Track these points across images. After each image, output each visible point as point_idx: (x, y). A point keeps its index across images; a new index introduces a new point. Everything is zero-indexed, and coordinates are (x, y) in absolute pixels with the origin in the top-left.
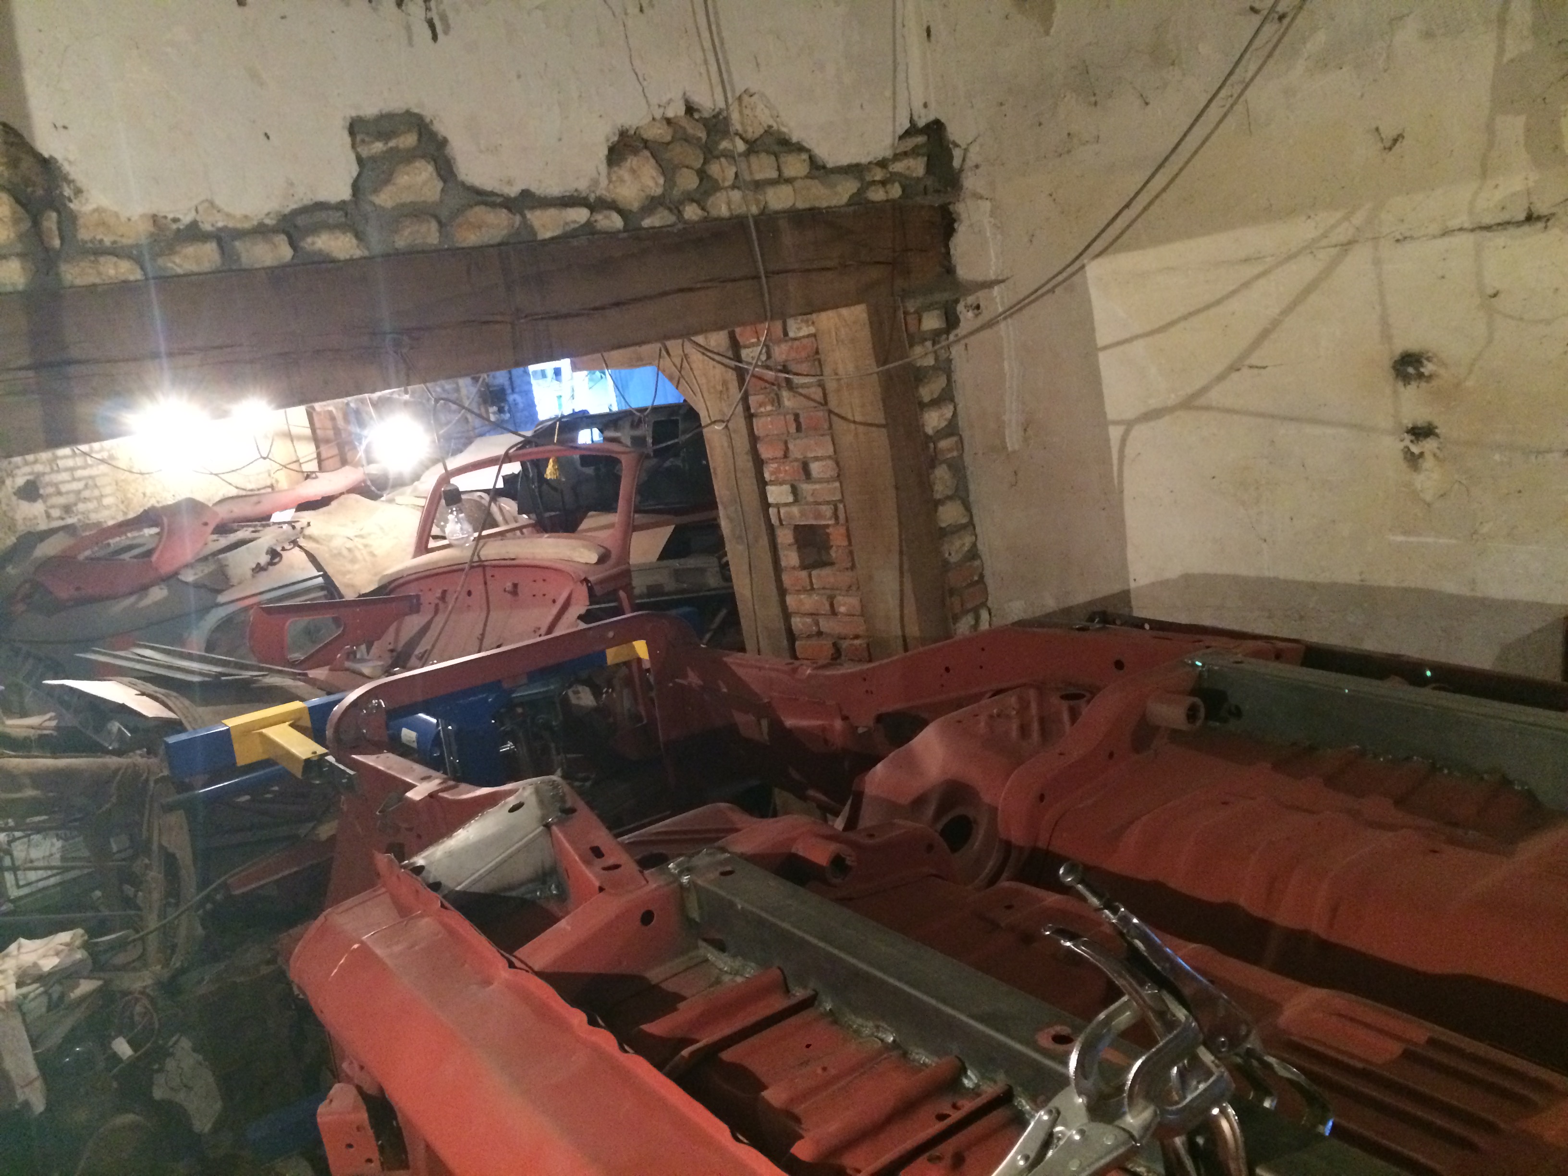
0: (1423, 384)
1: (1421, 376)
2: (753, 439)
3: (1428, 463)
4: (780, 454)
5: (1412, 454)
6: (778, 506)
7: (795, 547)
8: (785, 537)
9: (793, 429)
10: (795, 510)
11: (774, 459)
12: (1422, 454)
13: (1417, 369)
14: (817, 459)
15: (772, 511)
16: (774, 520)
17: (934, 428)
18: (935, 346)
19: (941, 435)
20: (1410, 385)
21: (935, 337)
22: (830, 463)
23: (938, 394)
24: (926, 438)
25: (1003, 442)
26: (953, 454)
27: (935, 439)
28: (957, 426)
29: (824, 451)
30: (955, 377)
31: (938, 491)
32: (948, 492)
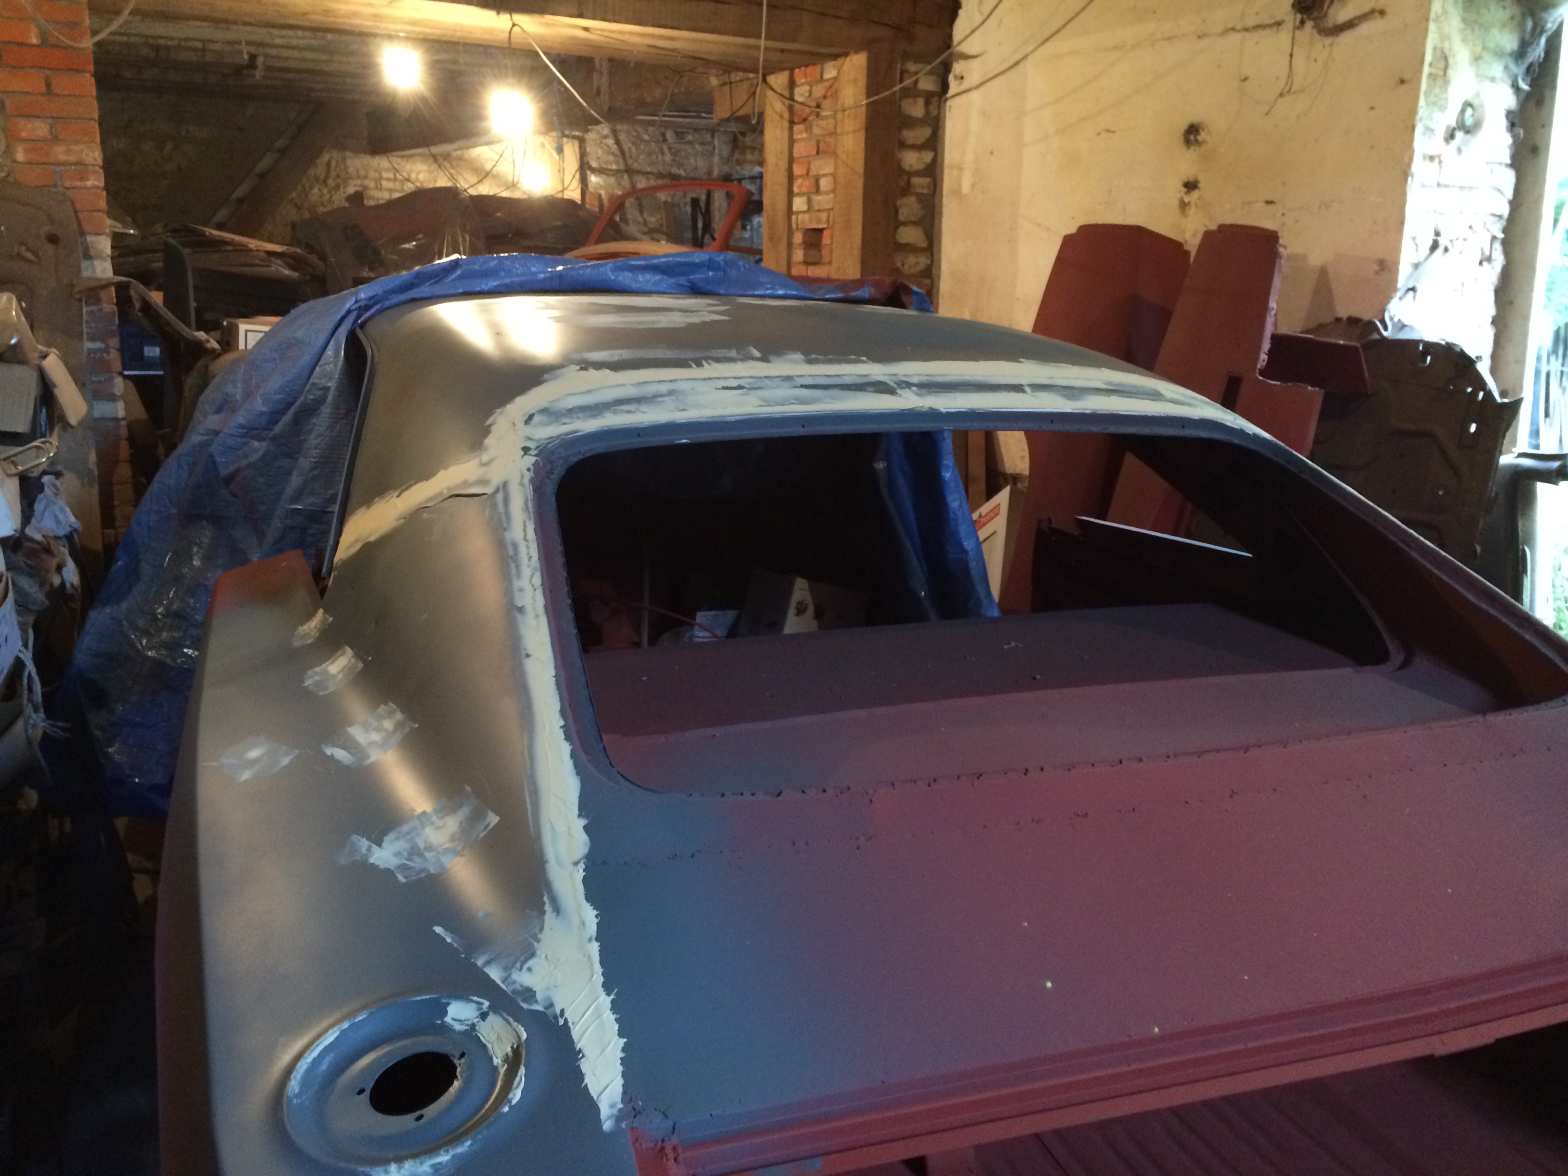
0: (1197, 148)
1: (1197, 141)
2: (791, 160)
3: (1192, 211)
4: (804, 172)
5: (1184, 203)
6: (798, 213)
7: (803, 246)
8: (798, 238)
9: (814, 152)
10: (806, 217)
11: (801, 176)
12: (1189, 203)
13: (1195, 137)
14: (825, 175)
15: (794, 217)
16: (794, 226)
17: (911, 166)
18: (927, 104)
19: (917, 173)
20: (1189, 147)
21: (929, 97)
22: (830, 179)
23: (921, 141)
24: (901, 170)
25: (960, 187)
26: (925, 191)
27: (910, 174)
28: (933, 171)
29: (829, 169)
30: (940, 133)
31: (904, 214)
32: (913, 219)
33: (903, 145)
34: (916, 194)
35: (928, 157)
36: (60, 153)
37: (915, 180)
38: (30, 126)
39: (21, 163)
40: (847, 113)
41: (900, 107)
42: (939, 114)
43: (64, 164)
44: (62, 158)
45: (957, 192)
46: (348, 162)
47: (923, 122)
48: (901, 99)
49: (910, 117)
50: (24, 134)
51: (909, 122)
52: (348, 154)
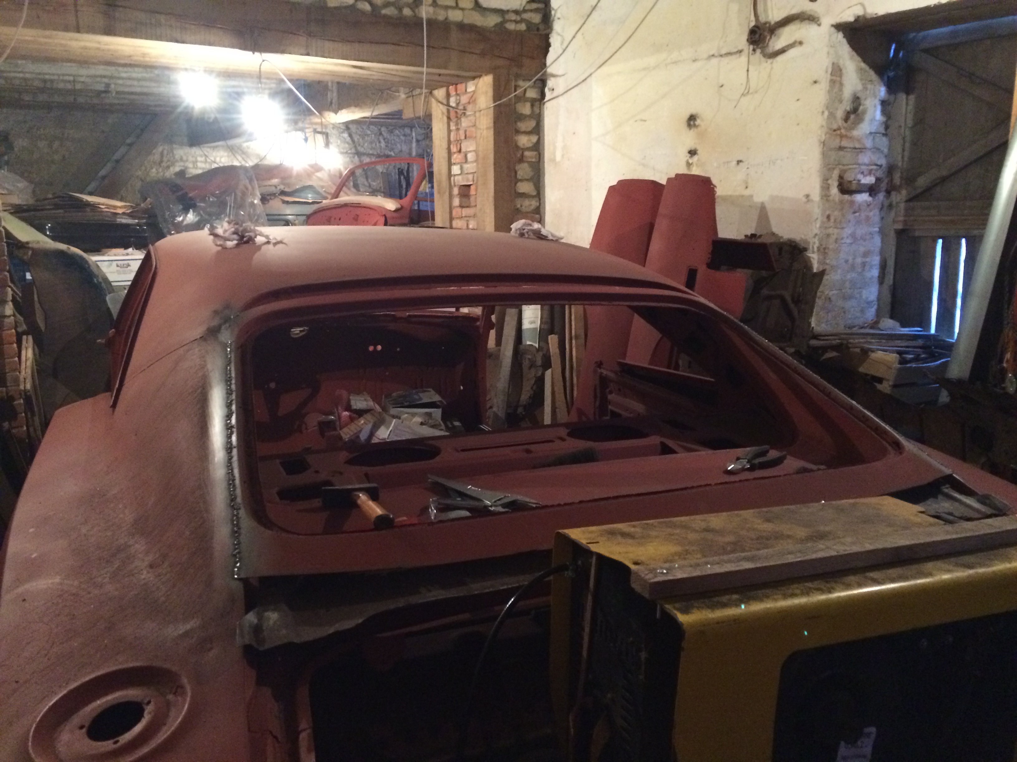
0: (695, 130)
1: (695, 125)
2: (449, 142)
3: (694, 168)
4: (458, 150)
5: (689, 162)
6: (455, 175)
7: (459, 196)
8: (456, 191)
9: (463, 137)
10: (460, 178)
11: (456, 153)
12: (692, 162)
13: (694, 122)
14: (470, 151)
15: (452, 178)
16: (453, 183)
17: (524, 144)
18: (532, 106)
19: (528, 149)
20: (690, 129)
21: (533, 102)
22: (473, 153)
23: (529, 129)
24: (517, 147)
25: (555, 157)
26: (534, 160)
27: (524, 150)
28: (538, 147)
29: (472, 148)
30: (541, 123)
31: (520, 174)
32: (527, 178)
33: (518, 132)
34: (528, 162)
35: (534, 139)
37: (527, 153)
40: (482, 112)
41: (515, 108)
42: (540, 113)
45: (553, 160)
46: (175, 152)
47: (530, 117)
48: (515, 103)
49: (522, 114)
51: (521, 117)
52: (175, 146)
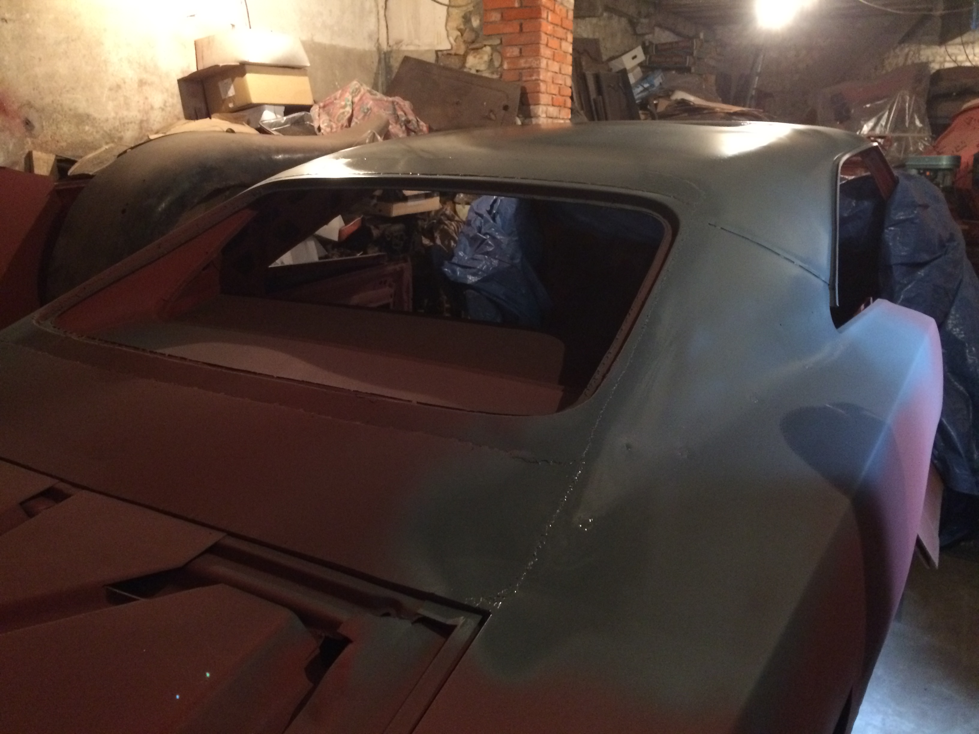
36: (522, 63)
38: (511, 50)
39: (506, 70)
43: (523, 69)
44: (523, 65)
46: (922, 52)
50: (508, 55)
52: (923, 46)
